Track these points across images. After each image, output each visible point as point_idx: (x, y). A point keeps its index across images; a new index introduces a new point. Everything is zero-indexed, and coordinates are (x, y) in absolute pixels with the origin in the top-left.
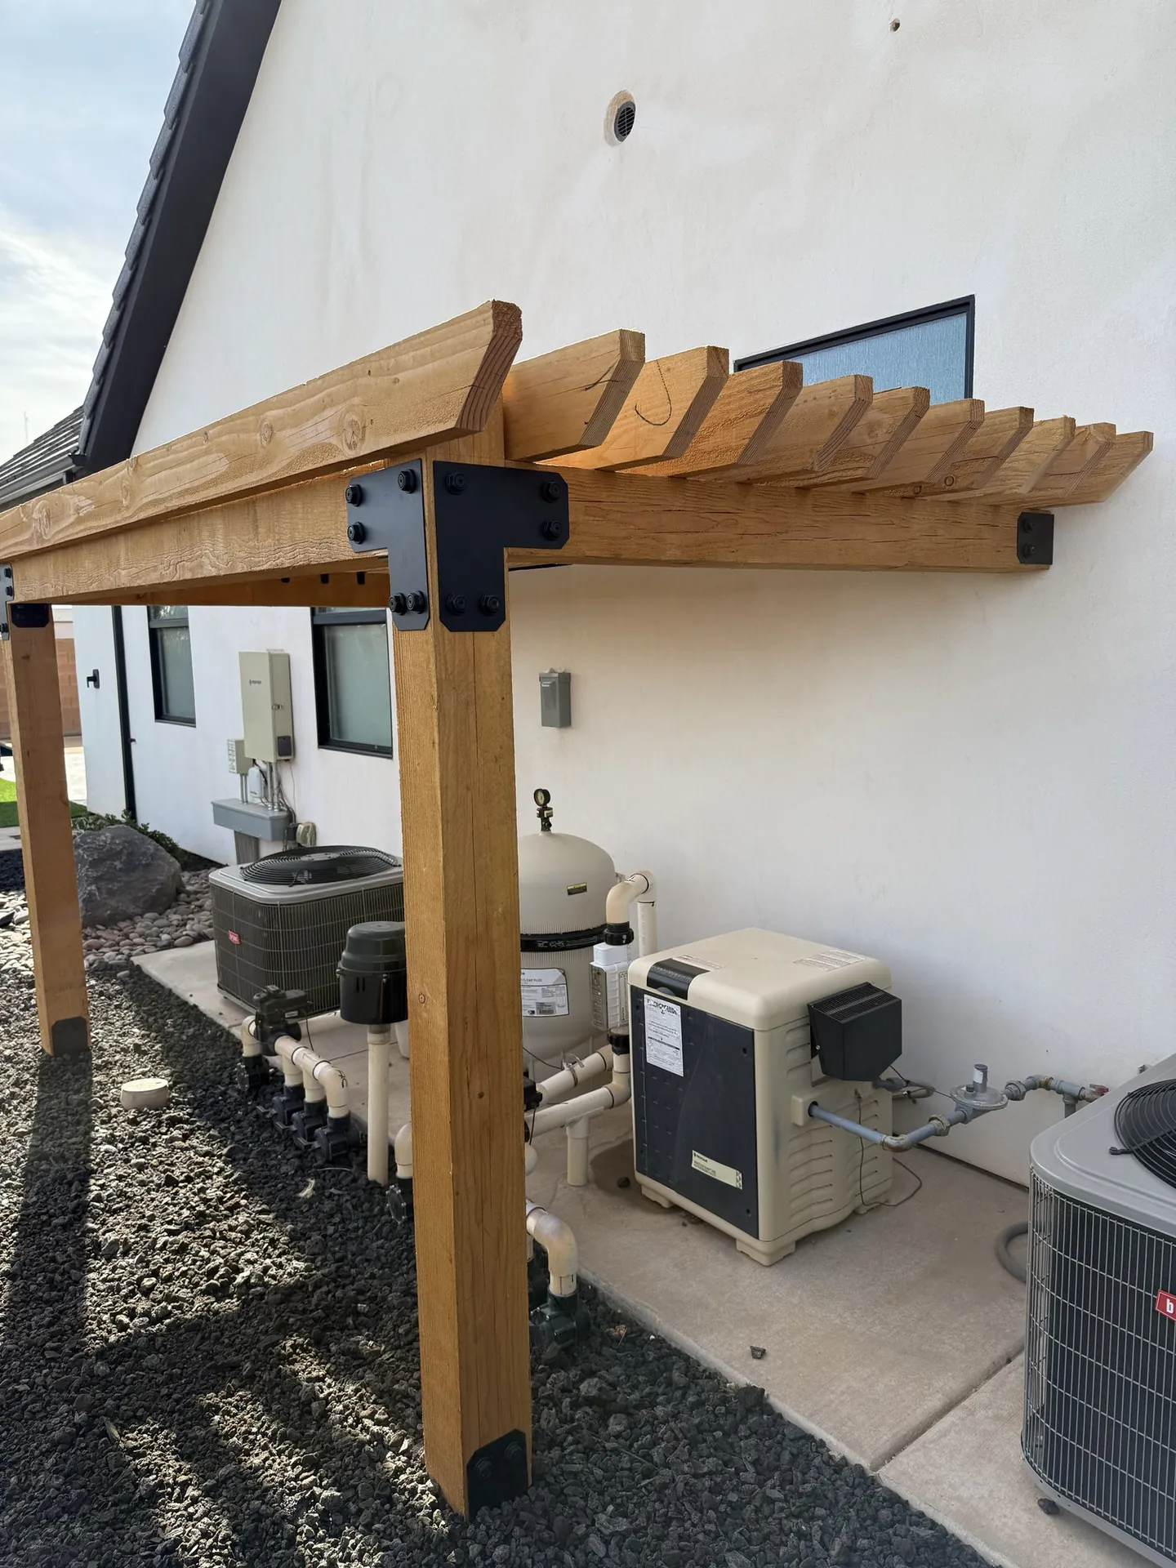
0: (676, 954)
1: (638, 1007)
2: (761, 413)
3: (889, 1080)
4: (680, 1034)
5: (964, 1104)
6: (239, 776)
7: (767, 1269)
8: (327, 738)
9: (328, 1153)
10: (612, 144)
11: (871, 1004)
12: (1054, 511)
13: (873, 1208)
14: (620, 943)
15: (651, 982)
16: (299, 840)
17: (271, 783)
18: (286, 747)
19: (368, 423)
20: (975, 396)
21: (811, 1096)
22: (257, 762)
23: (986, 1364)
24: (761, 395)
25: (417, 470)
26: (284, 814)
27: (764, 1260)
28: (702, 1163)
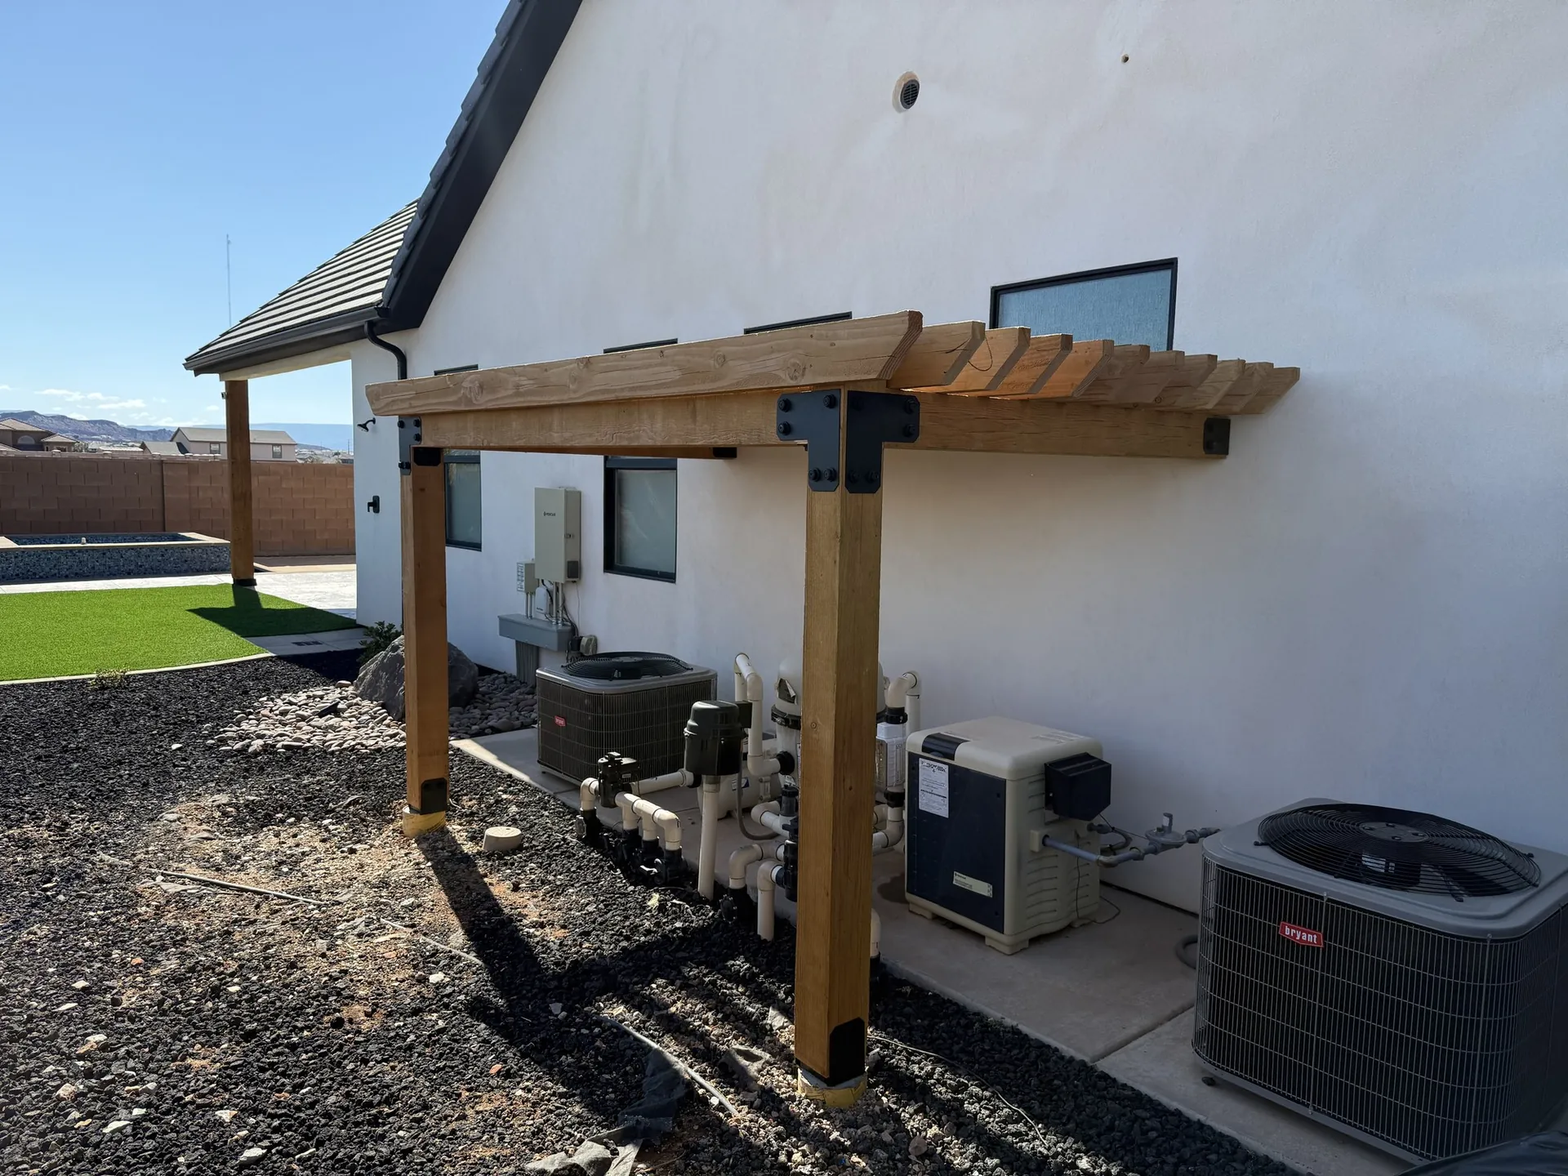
0: (943, 730)
1: (913, 768)
2: (1045, 364)
3: (1100, 825)
4: (947, 787)
5: (1156, 841)
6: (524, 595)
7: (1009, 958)
8: (612, 564)
9: (666, 878)
10: (899, 111)
11: (1089, 766)
12: (1232, 418)
13: (1084, 925)
14: (898, 723)
15: (924, 749)
16: (582, 650)
17: (557, 600)
18: (574, 571)
19: (808, 366)
20: (1175, 348)
21: (1045, 831)
22: (545, 582)
23: (1168, 1012)
24: (1045, 353)
25: (836, 395)
26: (569, 628)
27: (1007, 950)
28: (961, 880)
